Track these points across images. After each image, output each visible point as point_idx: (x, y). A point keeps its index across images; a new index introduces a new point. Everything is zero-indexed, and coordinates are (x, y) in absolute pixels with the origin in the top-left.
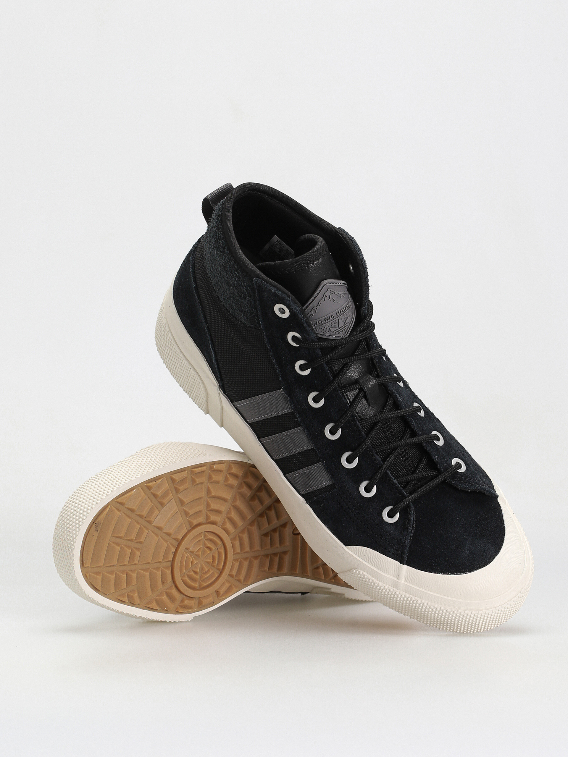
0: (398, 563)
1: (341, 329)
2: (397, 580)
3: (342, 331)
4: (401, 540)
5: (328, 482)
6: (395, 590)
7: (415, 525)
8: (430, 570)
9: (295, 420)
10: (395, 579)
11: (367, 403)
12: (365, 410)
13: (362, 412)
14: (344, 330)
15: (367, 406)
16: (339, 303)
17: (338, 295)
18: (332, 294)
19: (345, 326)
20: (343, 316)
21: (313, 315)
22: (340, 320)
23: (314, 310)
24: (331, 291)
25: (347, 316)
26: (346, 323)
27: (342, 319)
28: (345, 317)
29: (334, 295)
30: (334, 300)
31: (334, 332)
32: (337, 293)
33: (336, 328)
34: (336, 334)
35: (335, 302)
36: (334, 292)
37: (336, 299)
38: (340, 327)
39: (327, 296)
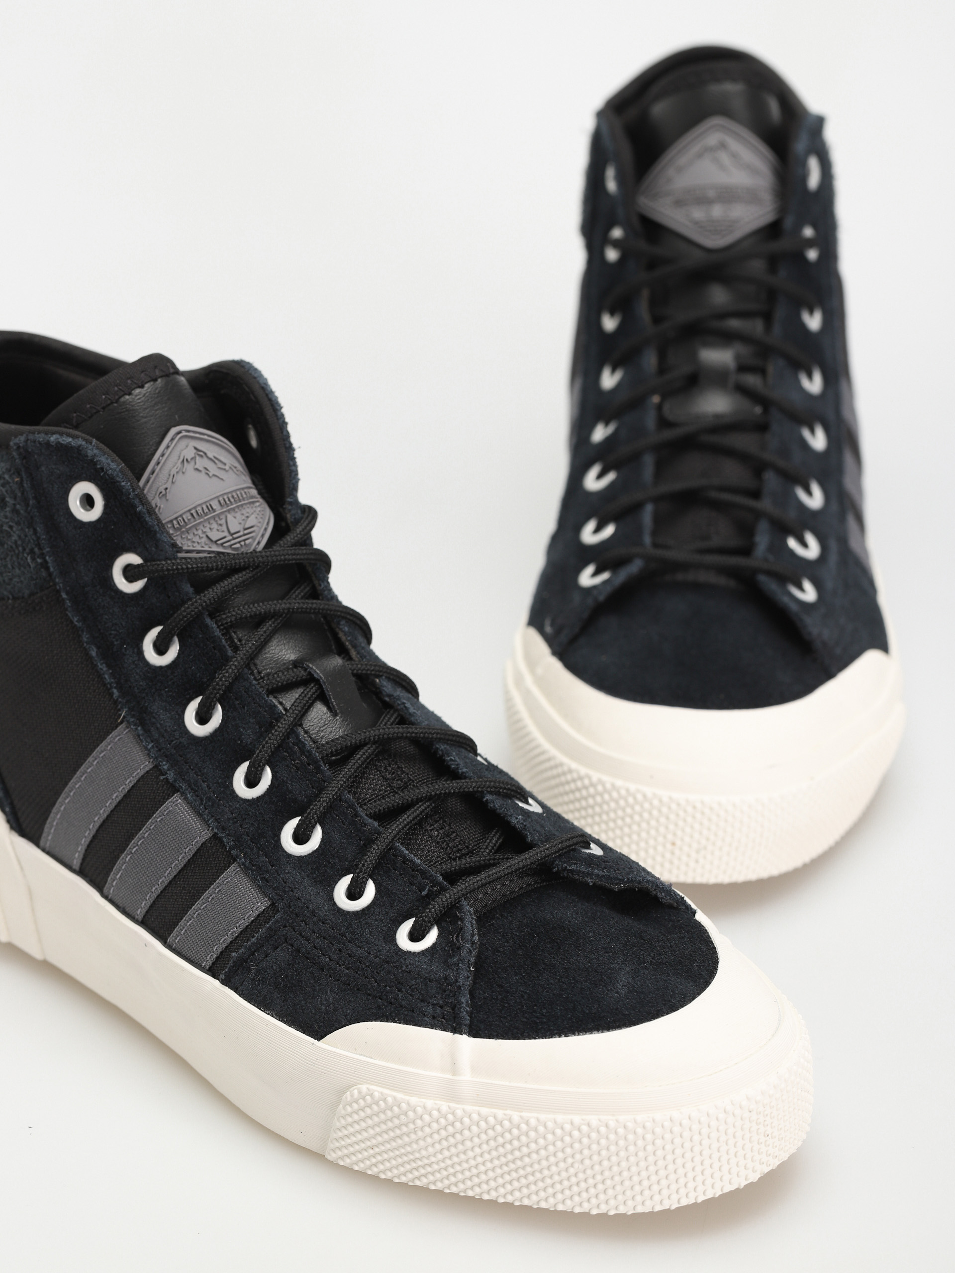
0: (448, 1035)
1: (235, 536)
2: (455, 1078)
3: (239, 542)
4: (446, 978)
5: (262, 904)
6: (453, 1105)
7: (476, 937)
8: (531, 1033)
9: (162, 778)
10: (449, 1076)
11: (327, 709)
12: (324, 727)
13: (319, 731)
14: (244, 540)
16: (222, 479)
17: (216, 461)
18: (201, 456)
19: (246, 532)
20: (237, 512)
21: (162, 506)
22: (230, 517)
23: (161, 493)
24: (195, 448)
25: (248, 513)
26: (247, 526)
27: (235, 517)
28: (243, 514)
29: (205, 459)
30: (207, 470)
31: (219, 542)
32: (215, 457)
33: (223, 535)
34: (224, 547)
35: (211, 475)
36: (205, 454)
37: (213, 469)
38: (232, 531)
39: (187, 460)
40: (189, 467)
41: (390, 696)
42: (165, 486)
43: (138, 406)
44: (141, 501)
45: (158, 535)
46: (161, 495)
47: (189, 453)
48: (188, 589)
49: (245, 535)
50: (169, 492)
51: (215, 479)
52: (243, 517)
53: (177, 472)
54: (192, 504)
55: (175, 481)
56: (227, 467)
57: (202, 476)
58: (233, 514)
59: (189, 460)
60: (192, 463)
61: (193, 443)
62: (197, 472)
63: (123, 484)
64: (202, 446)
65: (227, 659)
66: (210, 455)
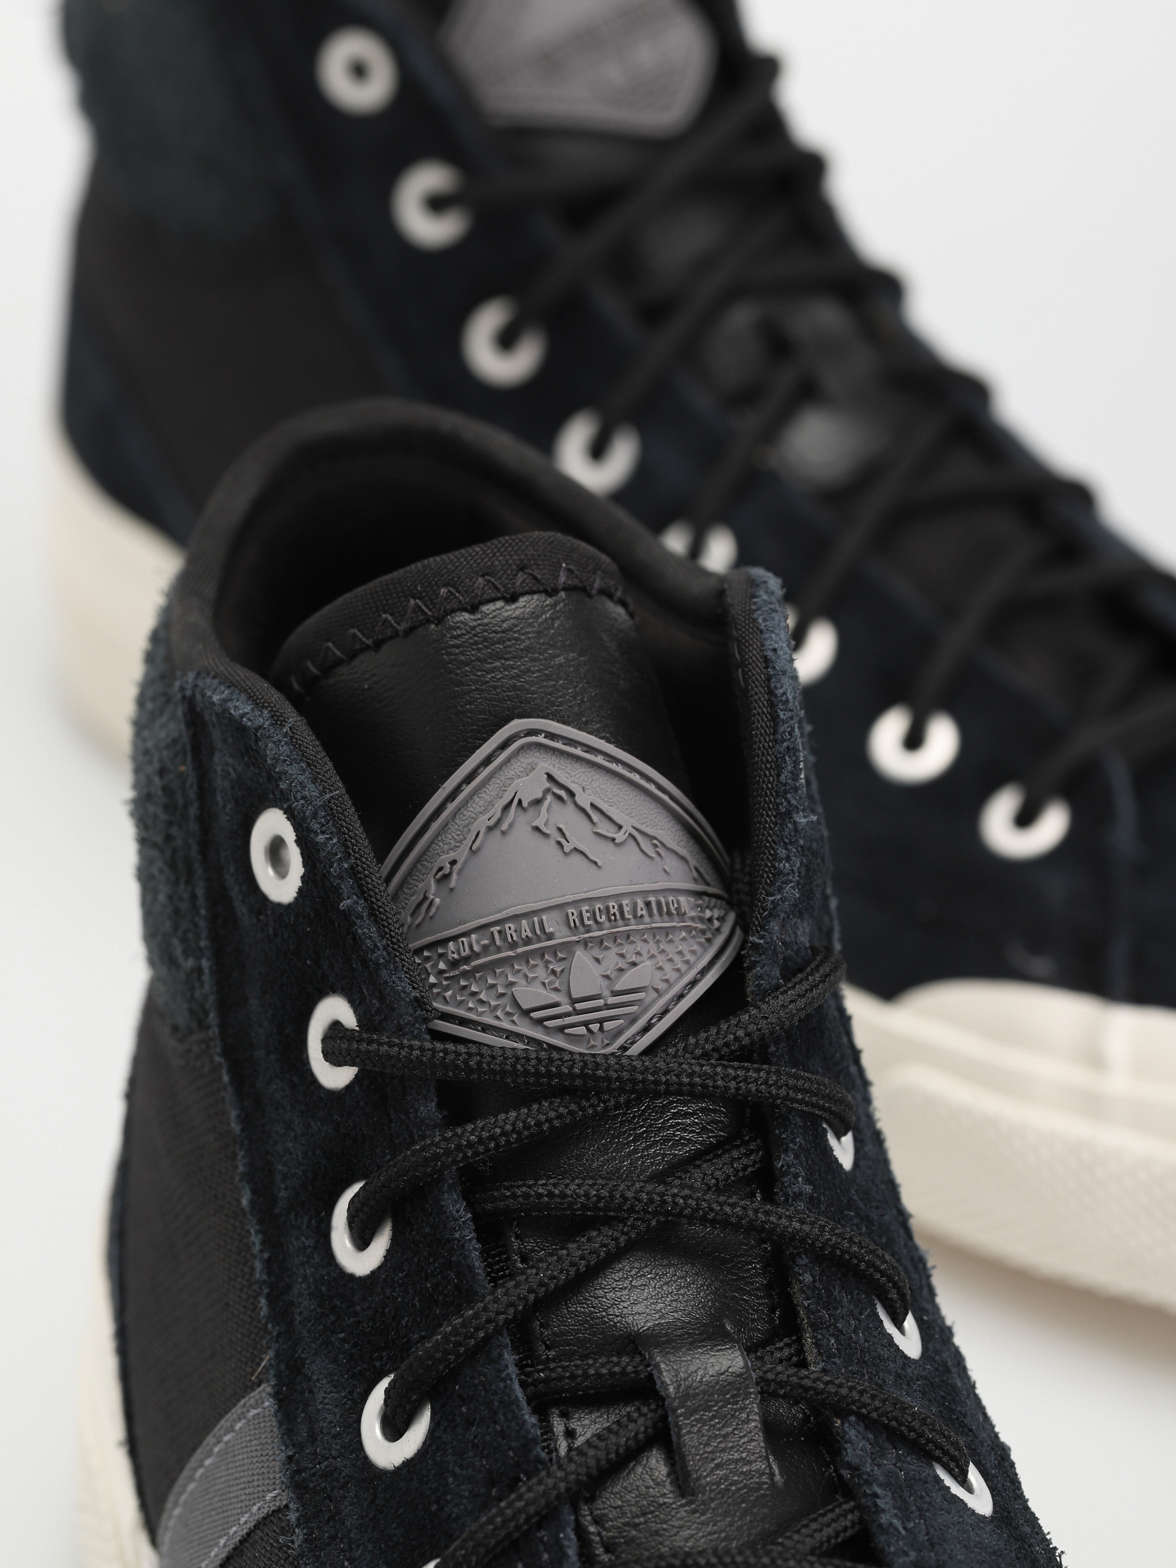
1: (579, 1006)
3: (586, 1024)
11: (669, 1475)
12: (644, 1514)
13: (627, 1524)
14: (601, 1021)
15: (664, 1495)
16: (596, 863)
17: (595, 817)
18: (559, 798)
19: (612, 1000)
20: (607, 948)
21: (437, 900)
22: (581, 956)
23: (441, 869)
24: (550, 777)
25: (638, 954)
26: (617, 987)
27: (597, 960)
28: (622, 956)
29: (570, 808)
30: (564, 835)
31: (534, 1015)
32: (592, 805)
33: (555, 997)
34: (546, 1027)
35: (568, 847)
36: (572, 794)
37: (579, 832)
38: (575, 995)
39: (520, 802)
40: (521, 824)
41: (855, 1468)
42: (452, 855)
43: (448, 654)
44: (360, 886)
45: (384, 973)
46: (440, 874)
47: (531, 786)
48: (429, 1109)
49: (608, 1007)
50: (460, 872)
51: (576, 859)
52: (622, 964)
53: (490, 829)
54: (500, 912)
55: (479, 849)
56: (620, 837)
57: (549, 848)
58: (596, 952)
59: (525, 804)
60: (531, 812)
61: (547, 764)
62: (537, 835)
63: (321, 838)
64: (566, 773)
65: (468, 1295)
66: (583, 800)
